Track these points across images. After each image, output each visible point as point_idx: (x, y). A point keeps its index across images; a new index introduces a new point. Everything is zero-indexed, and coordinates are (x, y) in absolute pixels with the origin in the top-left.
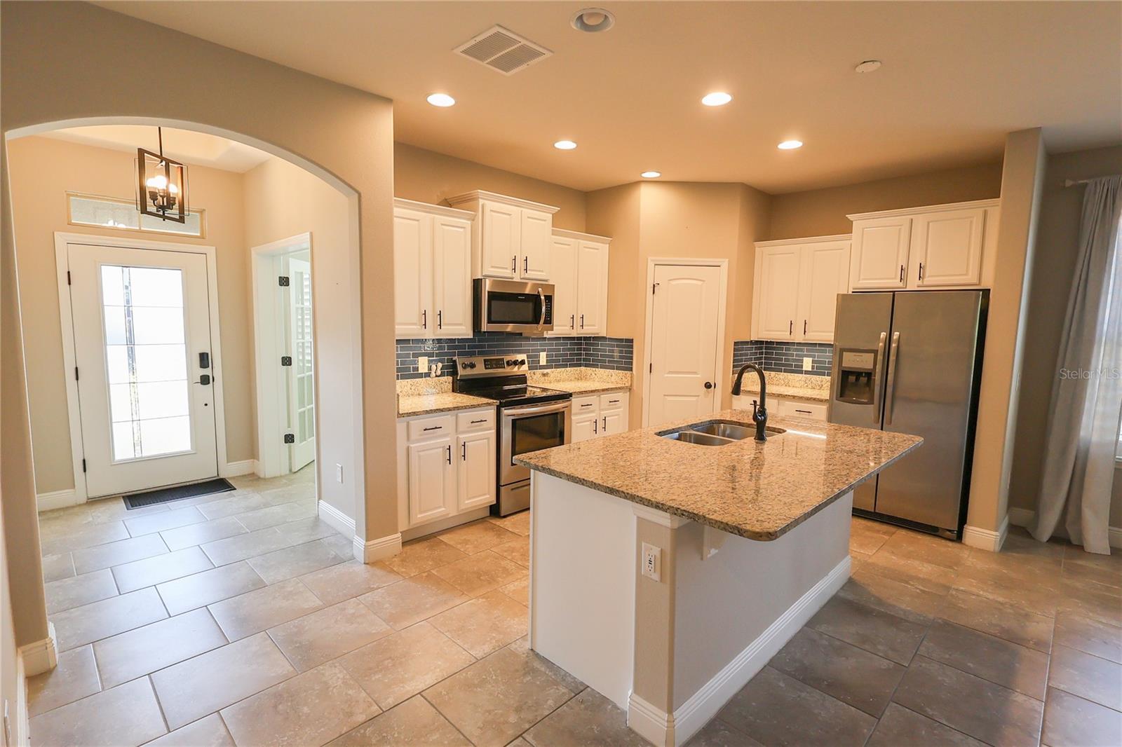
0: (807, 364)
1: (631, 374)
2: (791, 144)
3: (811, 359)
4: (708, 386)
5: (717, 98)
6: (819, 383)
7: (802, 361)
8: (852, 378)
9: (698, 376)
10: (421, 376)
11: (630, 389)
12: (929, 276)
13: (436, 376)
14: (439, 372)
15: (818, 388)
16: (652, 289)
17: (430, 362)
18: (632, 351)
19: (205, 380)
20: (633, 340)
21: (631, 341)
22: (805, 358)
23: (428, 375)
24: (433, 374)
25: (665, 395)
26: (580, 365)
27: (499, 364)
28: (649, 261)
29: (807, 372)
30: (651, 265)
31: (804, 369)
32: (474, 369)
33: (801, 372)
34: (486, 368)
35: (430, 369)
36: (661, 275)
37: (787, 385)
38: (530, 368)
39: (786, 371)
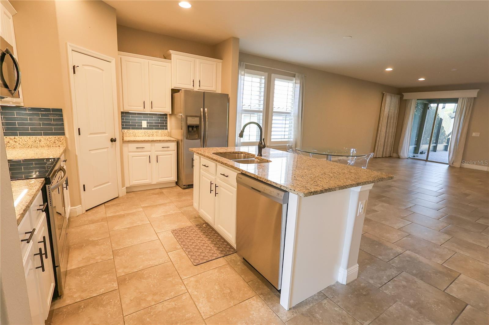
0: (144, 124)
1: (65, 138)
3: (146, 121)
4: (113, 140)
6: (152, 133)
7: (141, 123)
12: (202, 86)
15: (151, 136)
16: (73, 69)
18: (63, 119)
21: (60, 110)
22: (142, 121)
28: (68, 45)
29: (144, 128)
30: (69, 49)
31: (143, 127)
33: (141, 129)
37: (135, 136)
39: (133, 129)
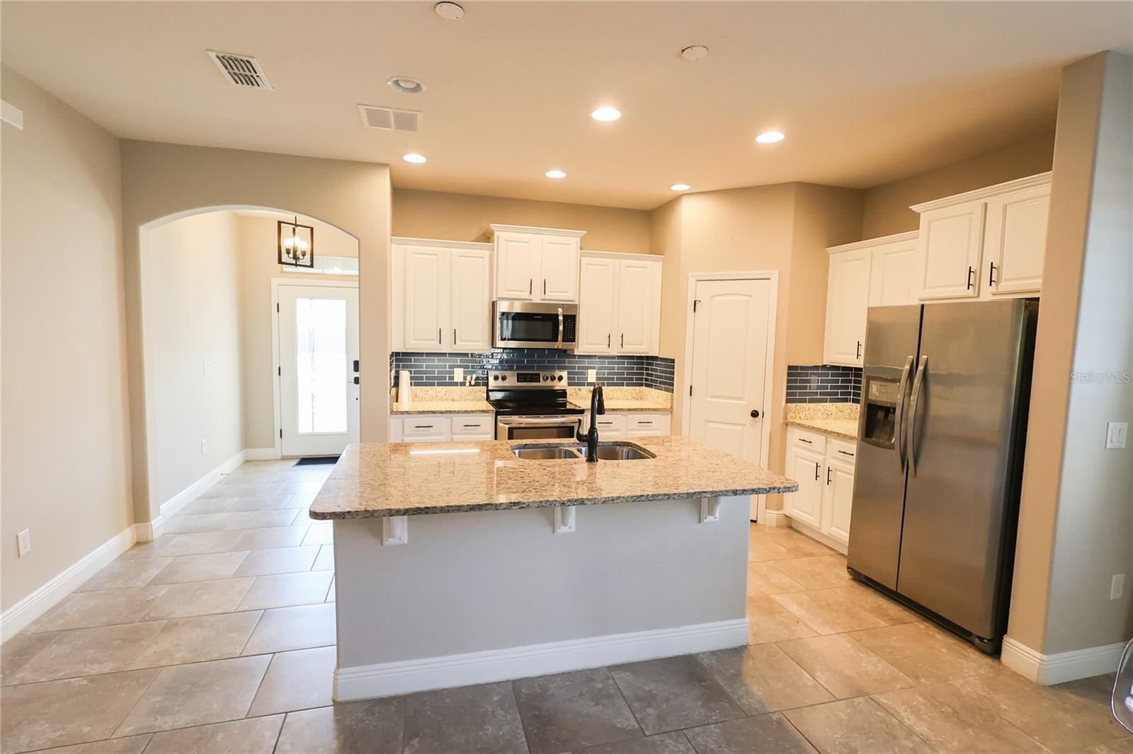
1: (672, 396)
2: (771, 137)
4: (754, 414)
5: (606, 114)
8: (881, 414)
9: (745, 403)
10: (456, 384)
11: (672, 412)
12: (1005, 280)
13: (470, 385)
14: (473, 383)
16: (693, 306)
17: (465, 373)
18: (674, 372)
19: (357, 381)
20: (674, 360)
21: (673, 361)
23: (463, 384)
24: (468, 384)
25: (706, 421)
26: (641, 385)
27: (535, 378)
28: (690, 277)
30: (692, 281)
32: (506, 381)
34: (518, 381)
35: (465, 378)
36: (702, 292)
38: (569, 384)
